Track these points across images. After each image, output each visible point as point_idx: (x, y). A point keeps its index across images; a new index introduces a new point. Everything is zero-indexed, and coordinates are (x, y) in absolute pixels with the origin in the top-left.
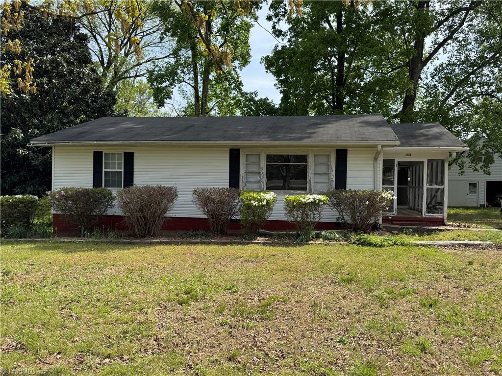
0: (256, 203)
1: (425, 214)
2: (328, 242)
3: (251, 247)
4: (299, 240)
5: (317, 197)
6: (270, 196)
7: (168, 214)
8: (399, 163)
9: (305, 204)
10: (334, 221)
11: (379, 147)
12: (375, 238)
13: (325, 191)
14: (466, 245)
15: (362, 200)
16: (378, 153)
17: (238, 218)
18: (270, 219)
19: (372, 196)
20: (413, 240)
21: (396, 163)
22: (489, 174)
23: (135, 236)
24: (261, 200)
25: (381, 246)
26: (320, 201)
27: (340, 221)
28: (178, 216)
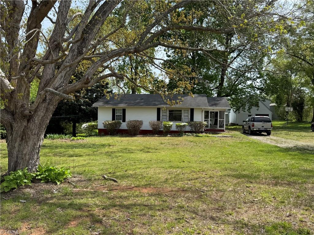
0: (168, 126)
1: (218, 128)
2: (188, 136)
3: (167, 138)
4: (180, 136)
5: (185, 124)
6: (171, 123)
7: (141, 129)
8: (210, 112)
9: (182, 126)
10: (190, 130)
11: (203, 109)
12: (200, 135)
13: (187, 121)
14: (224, 136)
15: (198, 124)
16: (203, 110)
17: (162, 130)
18: (171, 130)
19: (200, 123)
20: (211, 135)
21: (209, 112)
22: (250, 113)
23: (132, 135)
24: (169, 125)
25: (202, 137)
26: (186, 125)
27: (192, 131)
28: (143, 129)
